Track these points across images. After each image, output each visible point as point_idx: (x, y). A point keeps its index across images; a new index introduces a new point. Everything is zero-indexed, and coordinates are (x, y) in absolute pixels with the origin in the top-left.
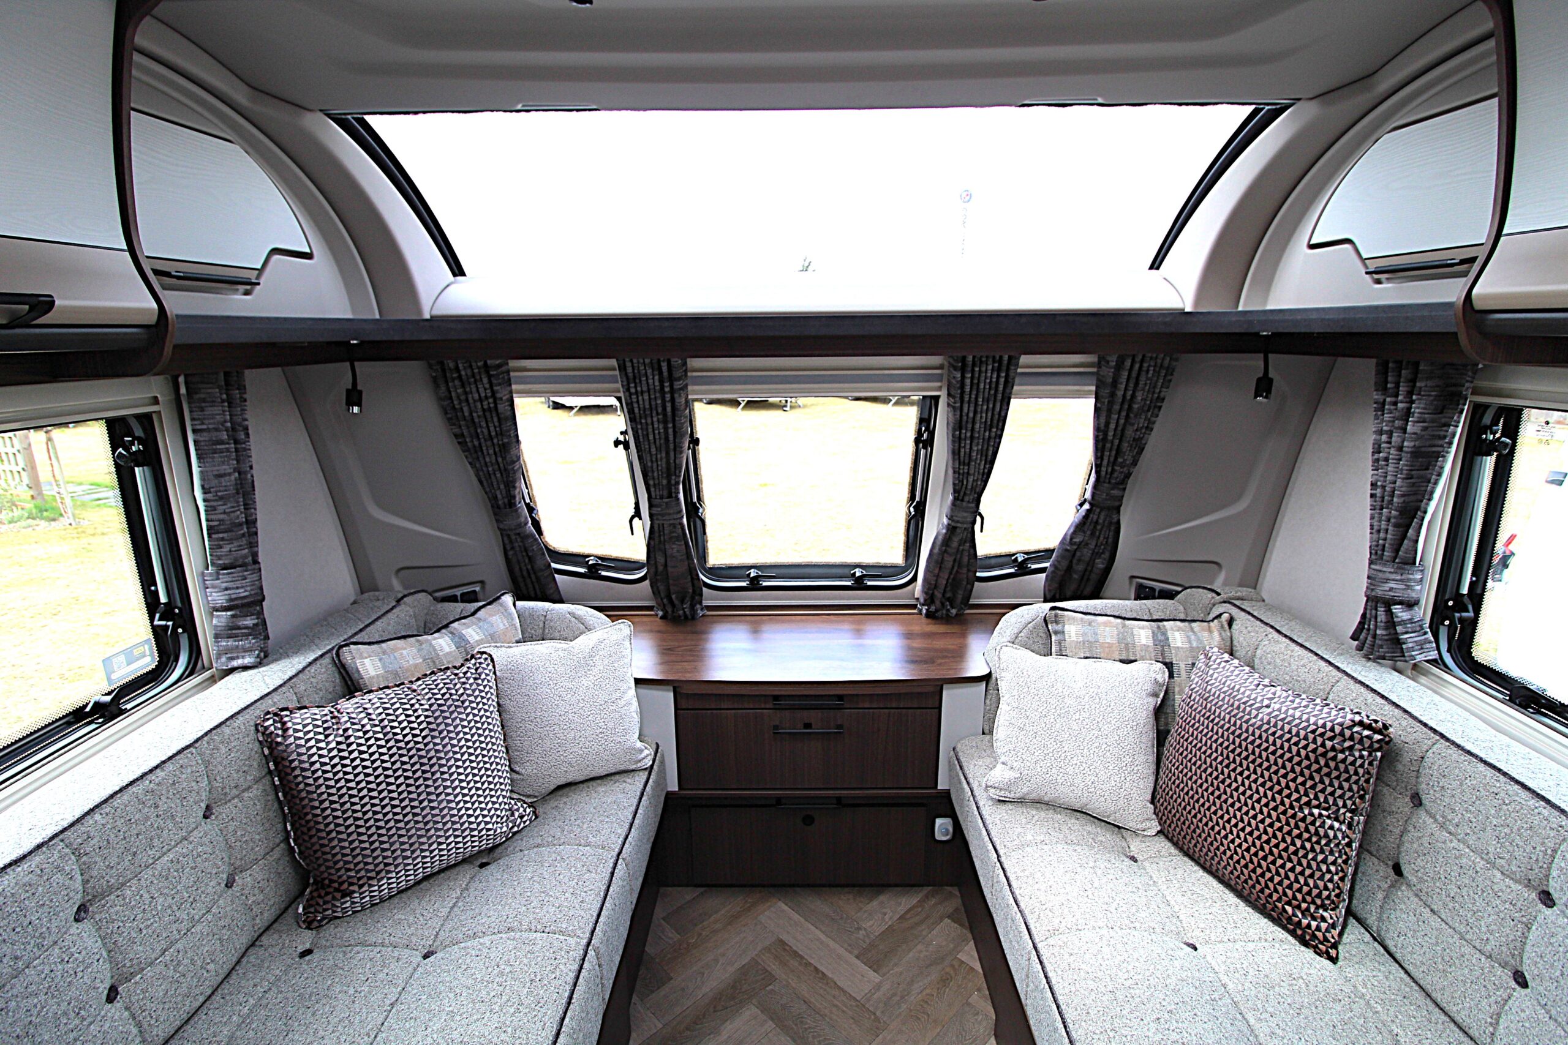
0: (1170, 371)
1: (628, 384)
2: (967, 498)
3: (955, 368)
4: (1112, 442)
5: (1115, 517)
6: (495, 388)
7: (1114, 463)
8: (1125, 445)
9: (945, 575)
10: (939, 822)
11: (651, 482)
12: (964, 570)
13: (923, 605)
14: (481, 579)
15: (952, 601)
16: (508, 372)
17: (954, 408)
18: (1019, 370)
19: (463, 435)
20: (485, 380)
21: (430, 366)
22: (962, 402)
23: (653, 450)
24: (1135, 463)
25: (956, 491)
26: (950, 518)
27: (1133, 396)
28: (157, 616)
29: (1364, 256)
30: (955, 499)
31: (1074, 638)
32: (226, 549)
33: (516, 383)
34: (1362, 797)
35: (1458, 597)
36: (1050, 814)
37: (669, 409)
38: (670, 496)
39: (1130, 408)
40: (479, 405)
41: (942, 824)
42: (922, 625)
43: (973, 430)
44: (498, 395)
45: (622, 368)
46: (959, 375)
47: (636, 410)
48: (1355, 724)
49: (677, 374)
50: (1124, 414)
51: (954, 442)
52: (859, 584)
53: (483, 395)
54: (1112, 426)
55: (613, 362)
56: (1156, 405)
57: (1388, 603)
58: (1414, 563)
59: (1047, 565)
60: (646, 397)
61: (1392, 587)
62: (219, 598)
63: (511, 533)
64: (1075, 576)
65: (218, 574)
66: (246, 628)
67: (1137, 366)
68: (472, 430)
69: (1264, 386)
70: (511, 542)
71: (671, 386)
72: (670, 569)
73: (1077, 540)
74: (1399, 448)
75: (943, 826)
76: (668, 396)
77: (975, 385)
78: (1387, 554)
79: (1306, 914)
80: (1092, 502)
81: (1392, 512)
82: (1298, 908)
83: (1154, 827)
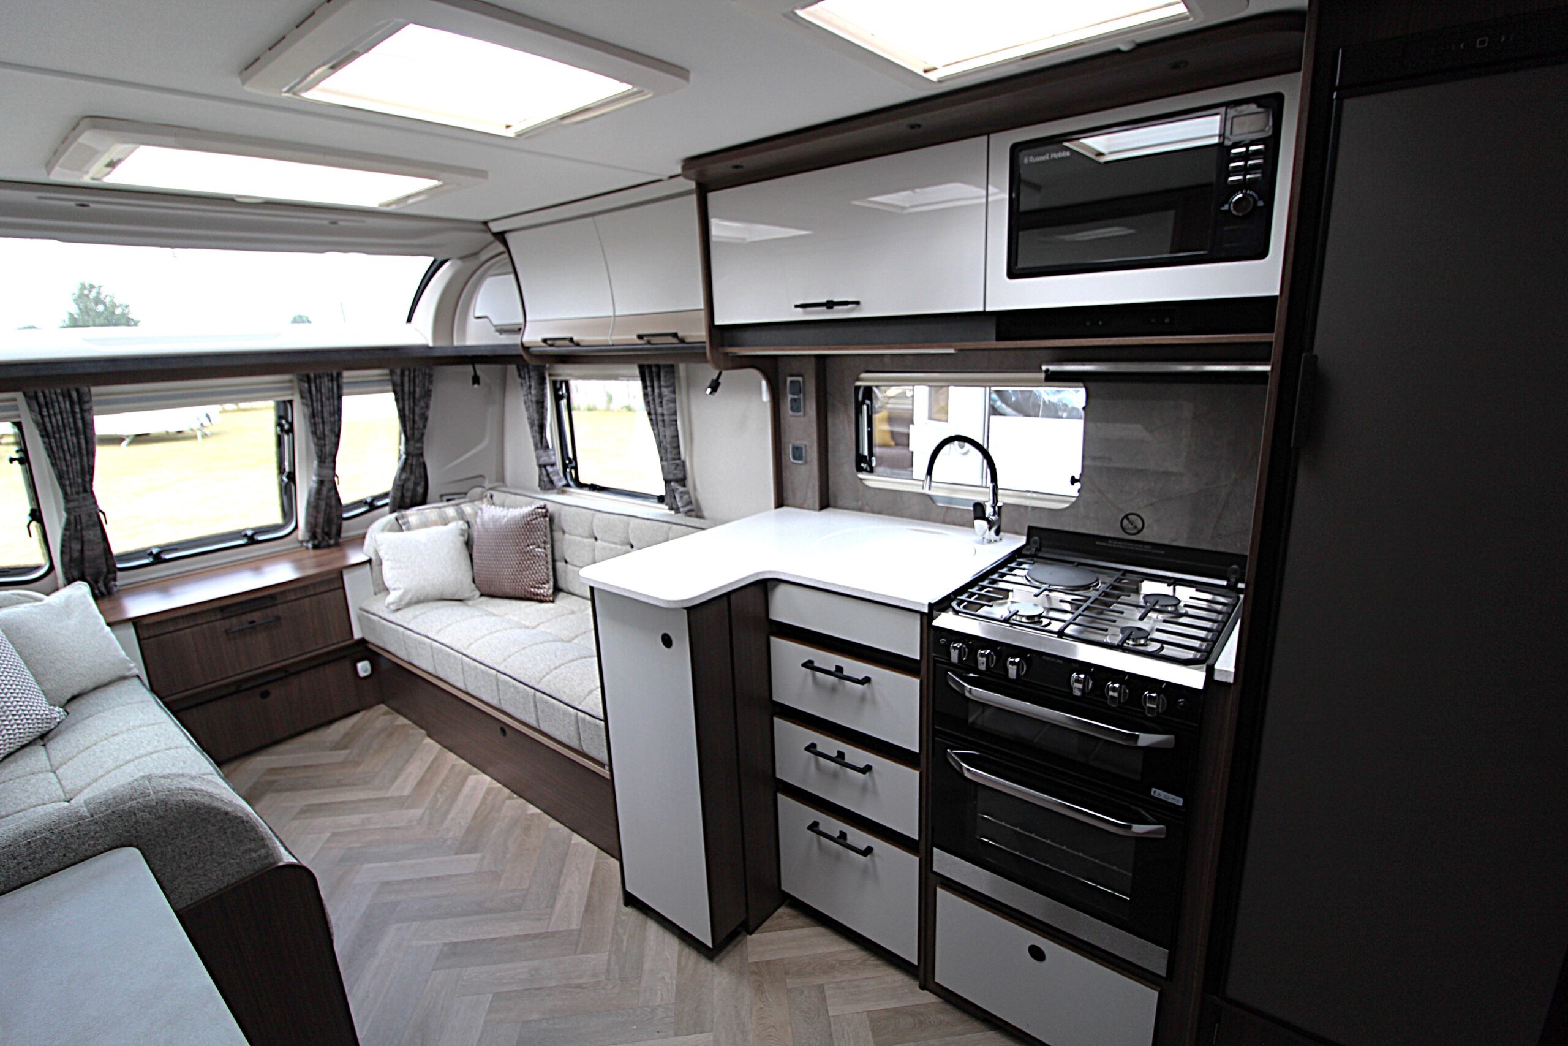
0: (431, 376)
1: (38, 411)
2: (327, 461)
3: (304, 381)
4: (409, 417)
5: (421, 460)
7: (413, 427)
8: (417, 418)
9: (321, 516)
10: (360, 665)
11: (66, 482)
12: (334, 510)
13: (308, 541)
15: (328, 534)
17: (307, 405)
18: (344, 380)
22: (311, 401)
23: (68, 457)
24: (425, 427)
25: (319, 457)
26: (319, 475)
27: (414, 390)
29: (494, 323)
30: (320, 462)
31: (414, 522)
34: (546, 536)
35: (569, 459)
36: (425, 604)
37: (80, 424)
38: (85, 491)
39: (414, 397)
41: (362, 666)
42: (312, 552)
43: (323, 418)
45: (31, 398)
46: (306, 385)
47: (49, 428)
48: (536, 508)
49: (86, 398)
50: (412, 400)
51: (310, 426)
52: (252, 540)
54: (407, 407)
55: (18, 394)
56: (428, 394)
57: (545, 466)
58: (547, 446)
59: (388, 500)
60: (59, 417)
61: (544, 459)
64: (408, 499)
67: (412, 375)
69: (476, 380)
71: (79, 407)
72: (87, 553)
74: (532, 401)
75: (364, 668)
76: (79, 416)
77: (319, 390)
78: (539, 445)
79: (538, 588)
80: (407, 453)
81: (536, 428)
82: (535, 587)
83: (478, 593)
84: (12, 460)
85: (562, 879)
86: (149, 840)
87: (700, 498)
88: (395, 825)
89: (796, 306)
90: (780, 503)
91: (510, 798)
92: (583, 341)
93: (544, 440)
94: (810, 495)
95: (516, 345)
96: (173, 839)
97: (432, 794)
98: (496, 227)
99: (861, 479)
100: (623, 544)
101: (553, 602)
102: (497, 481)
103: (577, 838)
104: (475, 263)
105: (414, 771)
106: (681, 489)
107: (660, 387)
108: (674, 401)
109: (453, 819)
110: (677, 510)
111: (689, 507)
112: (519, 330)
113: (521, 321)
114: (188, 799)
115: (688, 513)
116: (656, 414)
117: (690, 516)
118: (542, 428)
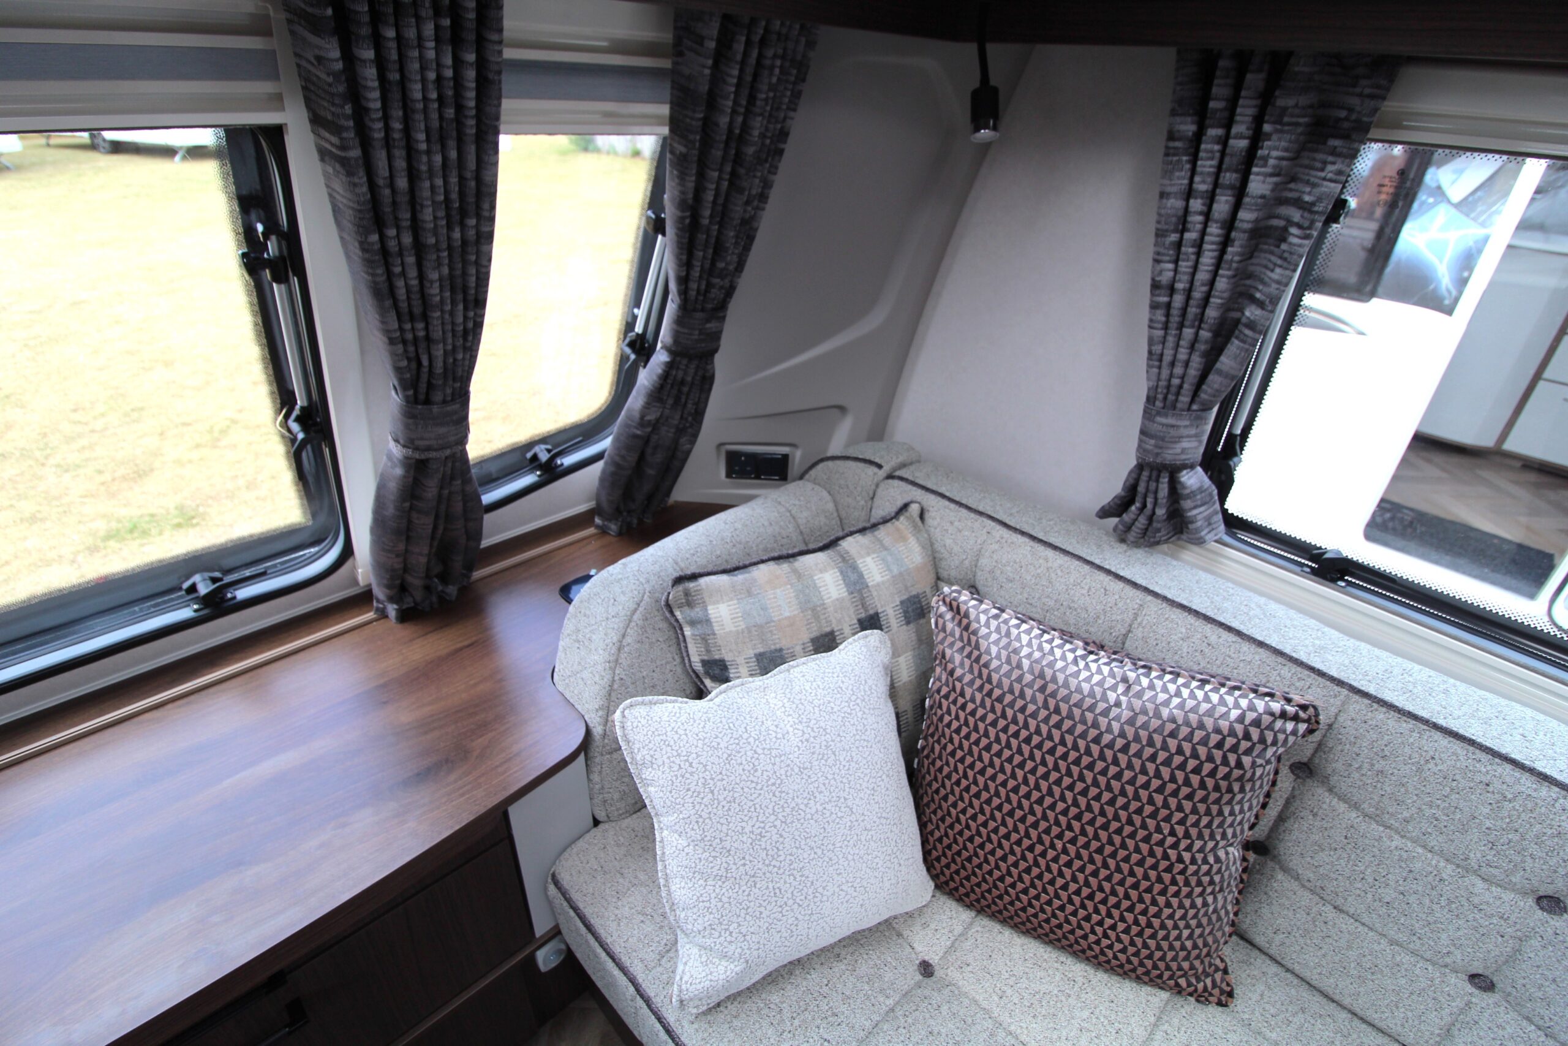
3: (315, 30)
4: (708, 232)
7: (711, 270)
12: (460, 524)
13: (386, 602)
15: (444, 575)
17: (344, 162)
18: (509, 54)
22: (365, 143)
24: (744, 268)
26: (409, 443)
27: (745, 127)
30: (410, 402)
31: (730, 627)
39: (740, 154)
43: (416, 227)
46: (334, 52)
50: (730, 168)
51: (369, 263)
52: (216, 606)
54: (709, 196)
57: (1174, 471)
64: (651, 472)
67: (754, 56)
69: (987, 106)
73: (651, 417)
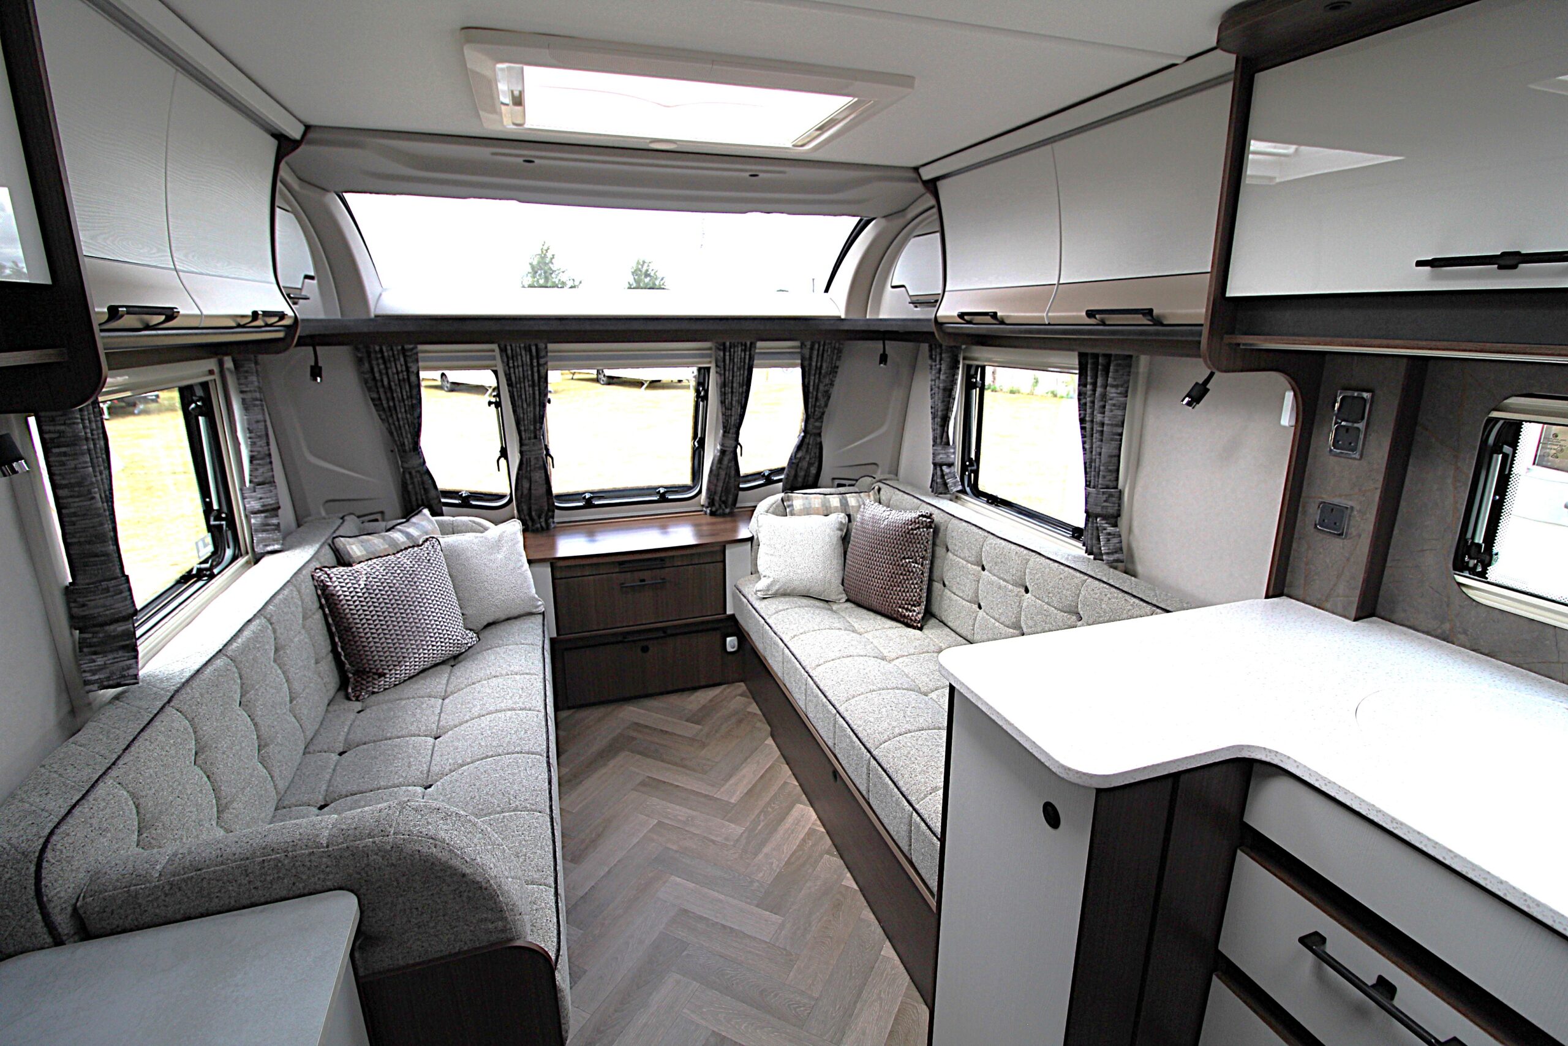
0: (840, 351)
1: (508, 361)
2: (731, 431)
3: (720, 350)
5: (818, 439)
6: (409, 365)
7: (815, 406)
8: (820, 395)
9: (720, 484)
10: (728, 639)
11: (522, 428)
12: (733, 480)
13: (707, 507)
14: (380, 510)
15: (725, 502)
16: (417, 353)
17: (720, 375)
18: (757, 351)
19: (380, 399)
20: (402, 359)
21: (357, 349)
22: (725, 370)
23: (525, 406)
24: (826, 405)
25: (724, 427)
26: (722, 445)
27: (821, 366)
28: (212, 519)
29: (911, 294)
30: (725, 432)
31: (798, 507)
32: (261, 470)
33: (423, 361)
34: (926, 550)
35: (970, 460)
36: (791, 599)
37: (536, 378)
38: (535, 437)
39: (820, 373)
40: (396, 376)
41: (731, 641)
42: (709, 519)
43: (731, 388)
44: (411, 370)
45: (503, 350)
46: (722, 354)
47: (513, 379)
48: (920, 516)
49: (542, 354)
50: (817, 376)
52: (663, 499)
53: (399, 369)
54: (812, 383)
55: (495, 347)
56: (834, 370)
57: (941, 465)
58: (948, 443)
59: (782, 477)
60: (521, 369)
61: (941, 458)
62: (255, 505)
63: (413, 472)
64: (800, 479)
65: (254, 488)
66: (274, 525)
67: (821, 348)
68: (389, 395)
69: (883, 359)
70: (411, 477)
71: (538, 362)
72: (533, 492)
73: (799, 455)
74: (939, 388)
75: (731, 642)
76: (535, 369)
77: (732, 360)
78: (938, 441)
79: (907, 609)
80: (805, 431)
81: (938, 420)
82: (904, 608)
83: (844, 597)
84: (490, 403)
85: (858, 1005)
86: (380, 887)
87: (1134, 545)
88: (713, 838)
89: (1419, 264)
90: (1278, 588)
91: (828, 852)
92: (1008, 317)
93: (945, 434)
94: (1341, 588)
95: (929, 320)
96: (404, 891)
97: (757, 812)
98: (927, 174)
99: (1460, 584)
100: (1015, 584)
101: (921, 629)
102: (890, 473)
103: (888, 951)
104: (900, 222)
105: (749, 774)
106: (1110, 529)
107: (1105, 386)
108: (1124, 407)
109: (766, 855)
110: (1098, 557)
111: (1116, 556)
112: (934, 302)
113: (940, 291)
114: (425, 850)
115: (1113, 565)
116: (1092, 421)
117: (1115, 568)
118: (945, 420)
